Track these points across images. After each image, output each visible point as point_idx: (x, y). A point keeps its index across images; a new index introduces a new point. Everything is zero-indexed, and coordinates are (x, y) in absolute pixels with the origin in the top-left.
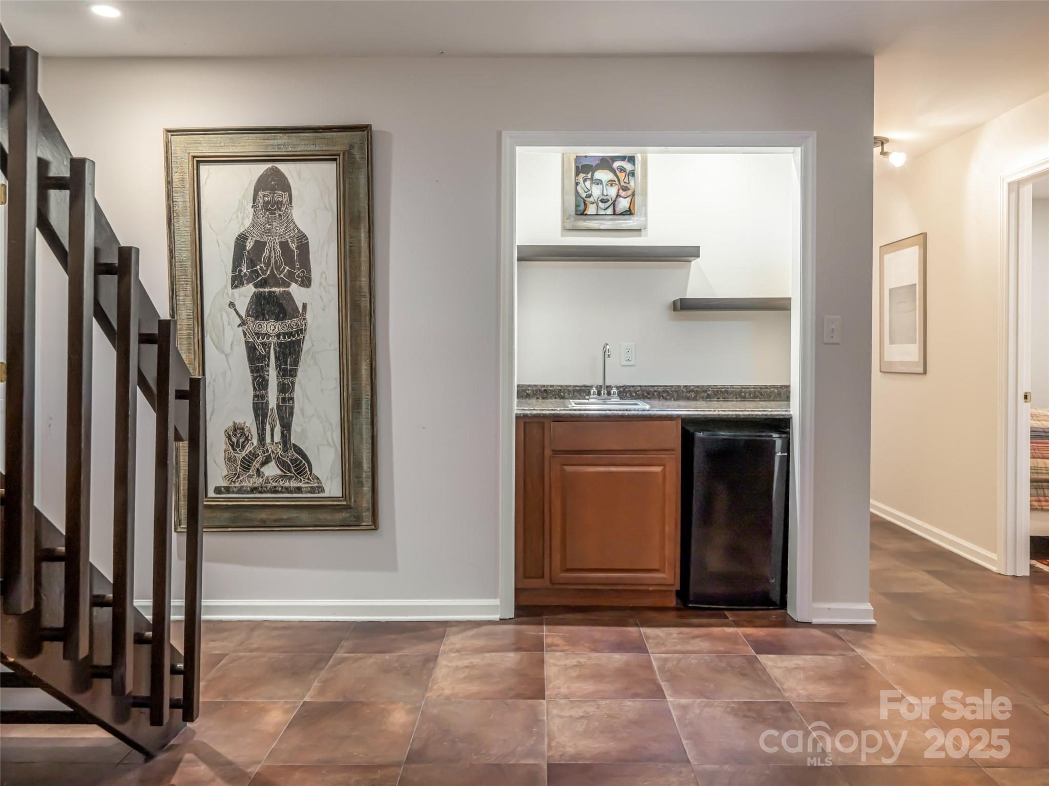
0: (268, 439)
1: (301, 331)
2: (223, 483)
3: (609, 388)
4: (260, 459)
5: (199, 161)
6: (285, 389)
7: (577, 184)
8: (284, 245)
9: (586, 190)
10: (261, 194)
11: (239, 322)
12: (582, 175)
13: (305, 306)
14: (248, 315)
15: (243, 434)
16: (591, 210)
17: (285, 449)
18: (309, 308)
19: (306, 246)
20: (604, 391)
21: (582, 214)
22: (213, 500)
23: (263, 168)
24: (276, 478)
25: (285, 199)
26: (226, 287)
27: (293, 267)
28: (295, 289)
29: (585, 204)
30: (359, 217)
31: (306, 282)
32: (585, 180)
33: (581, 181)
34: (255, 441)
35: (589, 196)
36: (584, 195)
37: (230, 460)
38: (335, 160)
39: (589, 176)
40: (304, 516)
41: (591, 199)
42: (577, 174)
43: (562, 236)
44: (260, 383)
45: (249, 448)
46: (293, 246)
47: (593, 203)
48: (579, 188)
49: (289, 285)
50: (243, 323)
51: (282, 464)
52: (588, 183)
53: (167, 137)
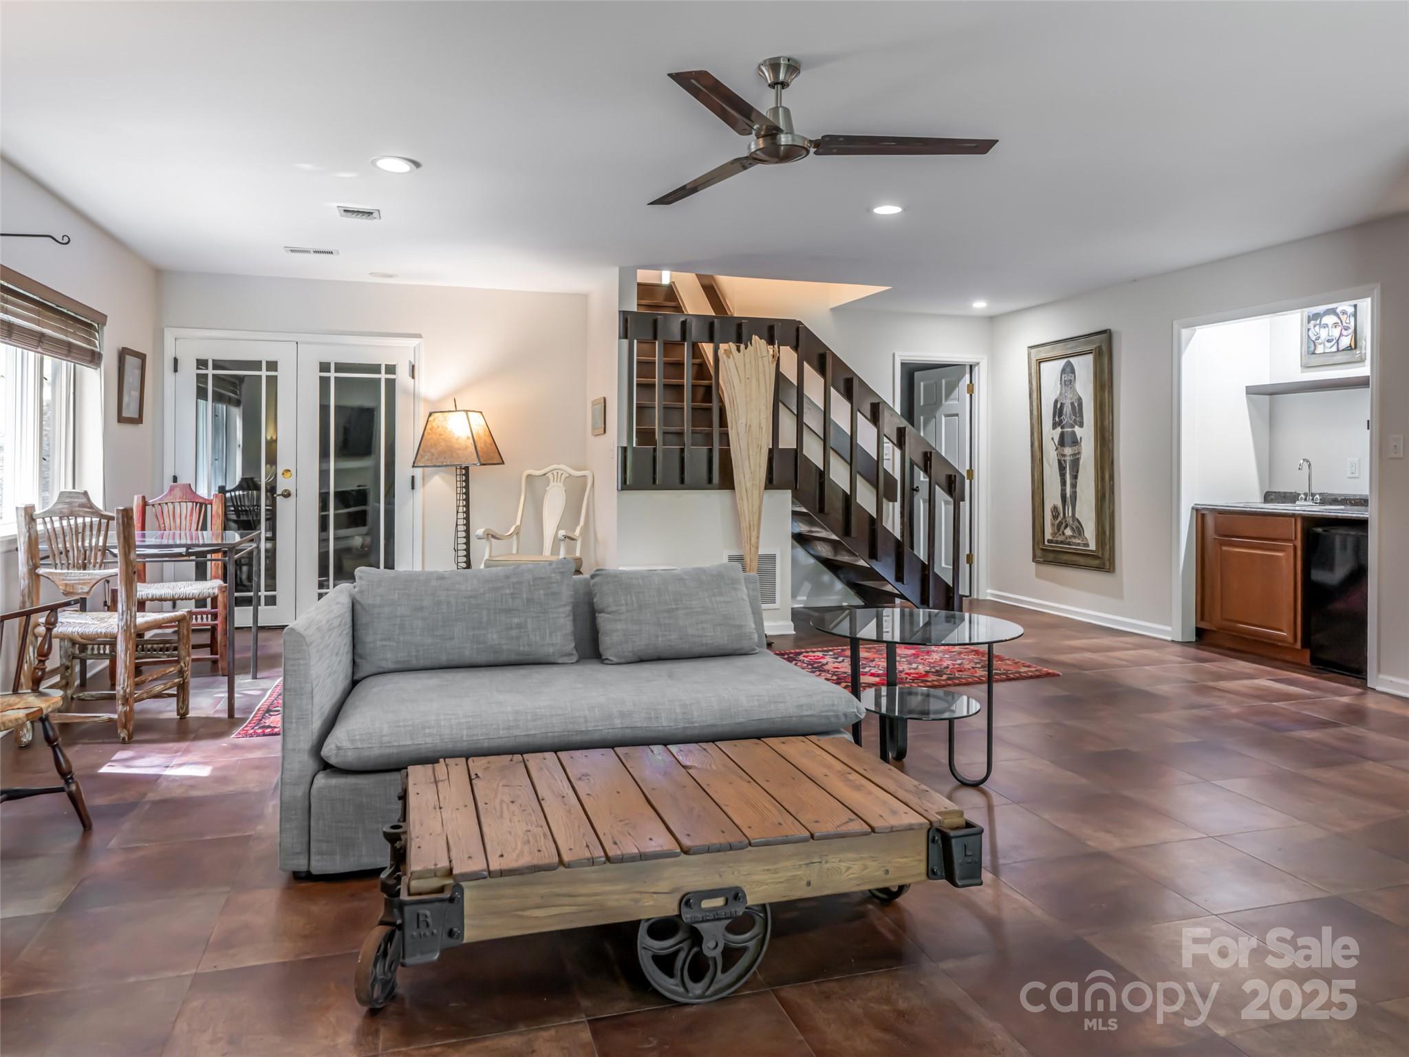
0: (1067, 515)
1: (1079, 453)
2: (1050, 538)
3: (1313, 495)
4: (1064, 525)
5: (1040, 362)
6: (1074, 486)
7: (1309, 330)
8: (1072, 404)
9: (1316, 334)
10: (1063, 376)
11: (1055, 448)
12: (1313, 322)
13: (1081, 438)
14: (1058, 444)
15: (1057, 511)
16: (1320, 350)
17: (1073, 521)
18: (1083, 439)
19: (1081, 403)
20: (1310, 495)
21: (1314, 353)
22: (1046, 546)
23: (1063, 362)
24: (1071, 537)
25: (1073, 379)
26: (1050, 430)
27: (1076, 416)
28: (1077, 429)
29: (1315, 345)
30: (1105, 385)
31: (1081, 425)
32: (1315, 326)
33: (1312, 327)
34: (1062, 515)
35: (1318, 338)
36: (1314, 338)
37: (1053, 525)
38: (1092, 353)
39: (1318, 322)
40: (1082, 560)
41: (1320, 341)
42: (1309, 322)
43: (1302, 372)
44: (1063, 483)
45: (1059, 519)
46: (1076, 405)
47: (1320, 344)
48: (1310, 333)
49: (1074, 427)
50: (1057, 449)
51: (1072, 529)
52: (1317, 327)
53: (1028, 351)
